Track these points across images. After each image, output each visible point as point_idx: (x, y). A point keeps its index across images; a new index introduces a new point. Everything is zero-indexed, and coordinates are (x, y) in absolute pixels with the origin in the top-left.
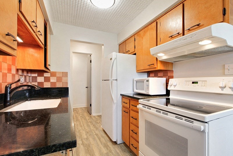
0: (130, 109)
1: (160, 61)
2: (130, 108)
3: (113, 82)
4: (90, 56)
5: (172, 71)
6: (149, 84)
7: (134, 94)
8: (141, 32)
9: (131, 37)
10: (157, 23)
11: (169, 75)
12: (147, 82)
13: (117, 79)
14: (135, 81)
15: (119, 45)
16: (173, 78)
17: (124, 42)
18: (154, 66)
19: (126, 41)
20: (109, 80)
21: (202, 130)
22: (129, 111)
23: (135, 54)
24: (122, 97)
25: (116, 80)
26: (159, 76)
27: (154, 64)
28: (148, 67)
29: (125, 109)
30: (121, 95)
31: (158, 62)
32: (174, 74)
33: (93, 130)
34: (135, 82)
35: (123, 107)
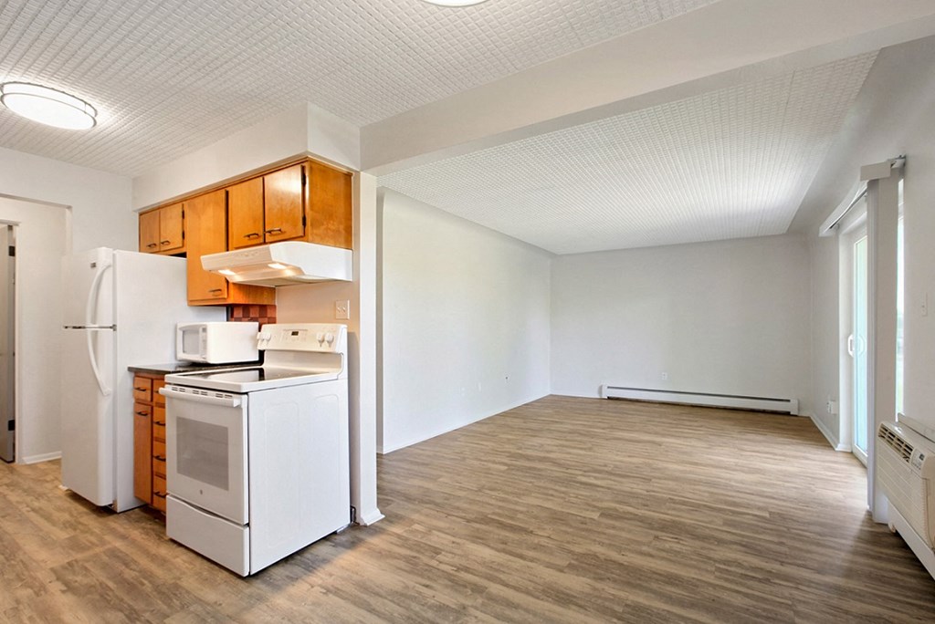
0: (154, 405)
1: (234, 284)
2: (152, 400)
3: (99, 334)
4: (10, 228)
5: (274, 307)
6: (206, 336)
7: (176, 367)
8: (197, 200)
9: (174, 203)
10: (227, 193)
11: (269, 316)
12: (204, 334)
13: (114, 325)
14: (180, 329)
15: (141, 215)
16: (275, 323)
17: (153, 210)
18: (222, 294)
19: (159, 208)
20: (84, 328)
21: (235, 405)
22: (149, 411)
23: (184, 255)
24: (133, 374)
25: (111, 327)
26: (251, 316)
27: (220, 290)
28: (211, 296)
29: (142, 408)
30: (130, 369)
31: (231, 287)
32: (279, 314)
33: (18, 502)
34: (180, 334)
35: (138, 402)
